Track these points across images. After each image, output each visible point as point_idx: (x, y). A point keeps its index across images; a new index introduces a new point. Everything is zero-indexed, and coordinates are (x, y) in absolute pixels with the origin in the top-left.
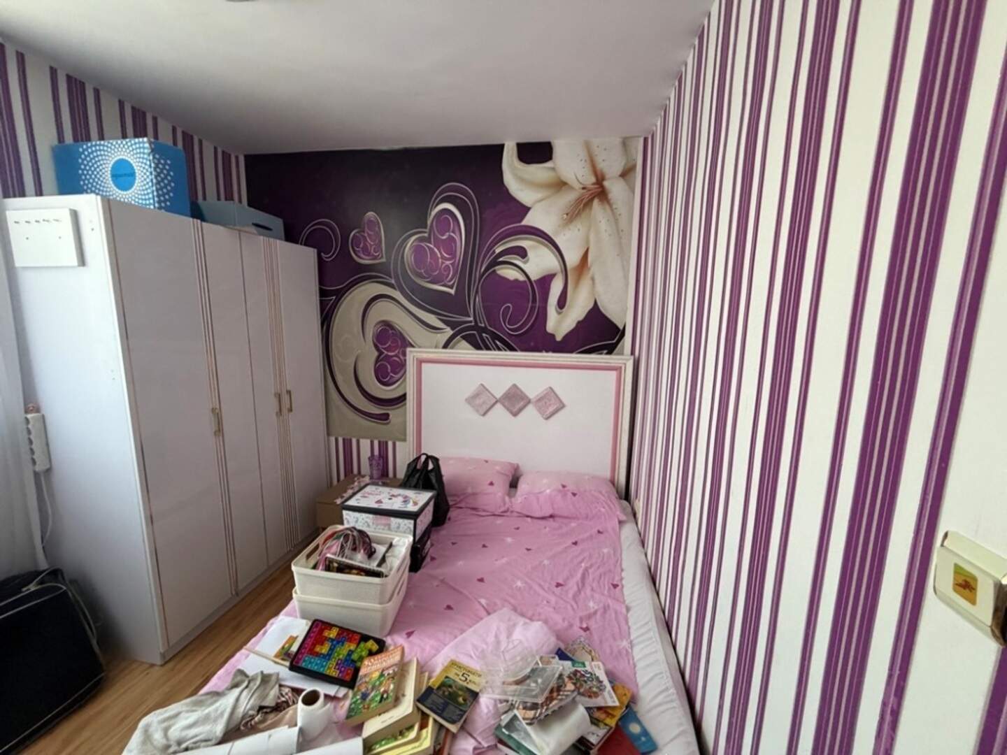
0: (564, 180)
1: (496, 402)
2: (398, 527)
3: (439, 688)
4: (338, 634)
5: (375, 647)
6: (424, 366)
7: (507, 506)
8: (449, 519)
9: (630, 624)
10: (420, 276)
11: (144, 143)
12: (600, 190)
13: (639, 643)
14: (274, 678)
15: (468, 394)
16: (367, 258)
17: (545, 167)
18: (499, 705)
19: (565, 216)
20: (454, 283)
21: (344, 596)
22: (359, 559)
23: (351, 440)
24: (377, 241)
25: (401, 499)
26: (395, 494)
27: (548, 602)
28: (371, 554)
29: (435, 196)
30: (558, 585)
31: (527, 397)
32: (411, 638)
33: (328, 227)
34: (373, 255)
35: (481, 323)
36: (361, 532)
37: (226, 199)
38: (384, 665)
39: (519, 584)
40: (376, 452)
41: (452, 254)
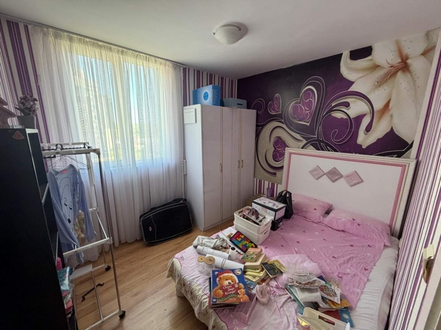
0: (378, 64)
1: (324, 174)
2: (270, 213)
3: (270, 264)
4: (244, 238)
5: (254, 246)
6: (292, 155)
7: (321, 220)
8: (293, 218)
9: (366, 286)
10: (295, 118)
11: (211, 86)
12: (404, 65)
13: (365, 294)
14: (226, 241)
15: (311, 168)
16: (274, 112)
17: (365, 60)
18: (289, 279)
19: (376, 83)
20: (309, 121)
21: (247, 227)
22: (253, 218)
23: (261, 180)
24: (278, 105)
25: (272, 204)
26: (271, 202)
27: (325, 261)
28: (257, 218)
29: (305, 83)
30: (334, 257)
31: (341, 174)
32: (266, 249)
33: (261, 101)
34: (276, 111)
35: (321, 138)
36: (256, 210)
37: (231, 97)
38: (255, 251)
39: (314, 249)
40: (270, 187)
41: (310, 108)
